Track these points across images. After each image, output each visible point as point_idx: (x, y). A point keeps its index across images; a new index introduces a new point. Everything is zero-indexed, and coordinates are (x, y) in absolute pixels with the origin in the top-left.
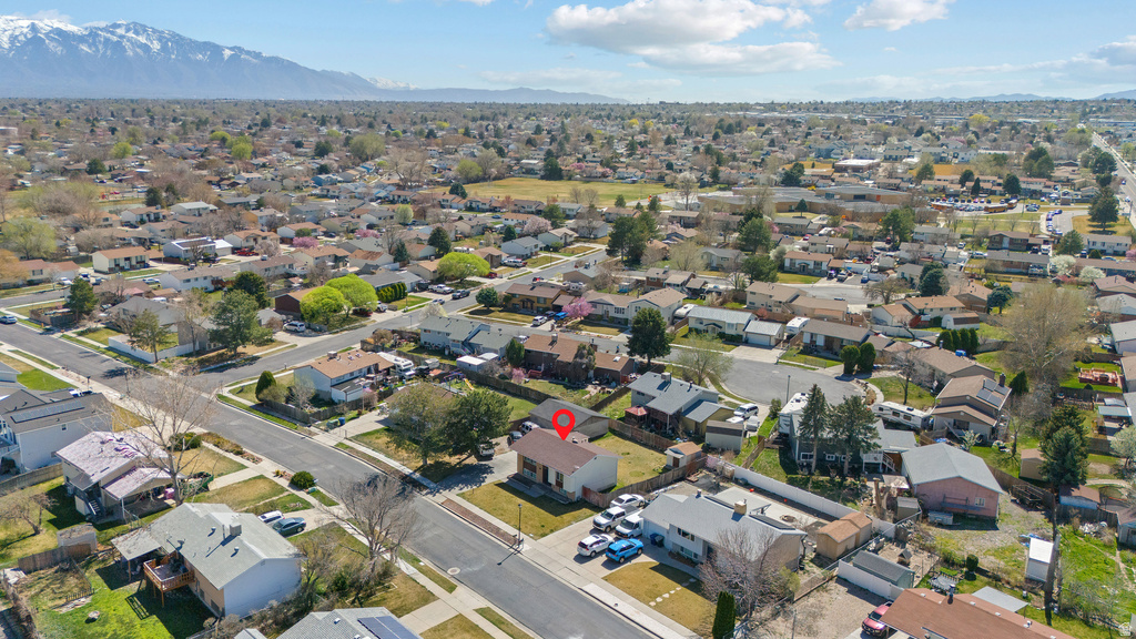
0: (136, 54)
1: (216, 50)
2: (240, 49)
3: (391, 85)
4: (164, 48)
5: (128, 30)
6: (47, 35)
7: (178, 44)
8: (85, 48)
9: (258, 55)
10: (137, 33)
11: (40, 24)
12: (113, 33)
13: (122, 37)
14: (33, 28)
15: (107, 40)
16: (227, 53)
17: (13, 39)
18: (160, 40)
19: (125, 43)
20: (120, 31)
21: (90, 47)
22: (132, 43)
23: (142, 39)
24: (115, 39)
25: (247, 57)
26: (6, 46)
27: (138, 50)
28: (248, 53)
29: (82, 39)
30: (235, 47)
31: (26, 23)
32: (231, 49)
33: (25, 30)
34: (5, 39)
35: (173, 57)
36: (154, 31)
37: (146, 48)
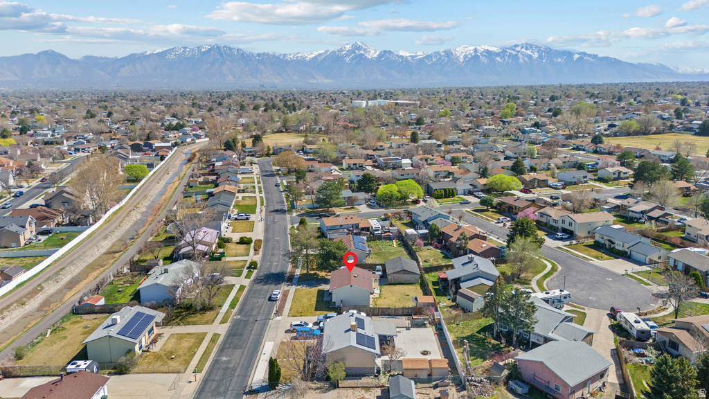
0: (524, 60)
1: (569, 54)
2: (585, 54)
3: (689, 70)
4: (540, 57)
5: (522, 48)
6: (481, 53)
7: (548, 53)
8: (498, 59)
9: (595, 56)
10: (527, 49)
11: (479, 48)
12: (514, 50)
13: (518, 52)
14: (476, 50)
15: (510, 54)
16: (576, 56)
17: (466, 56)
18: (538, 52)
19: (520, 55)
20: (518, 49)
21: (501, 59)
22: (523, 55)
23: (529, 52)
24: (515, 53)
25: (588, 58)
26: (462, 61)
27: (526, 58)
28: (589, 55)
29: (498, 54)
30: (582, 53)
31: (472, 48)
32: (579, 54)
33: (472, 52)
34: (462, 57)
35: (544, 61)
36: (536, 47)
37: (530, 57)
